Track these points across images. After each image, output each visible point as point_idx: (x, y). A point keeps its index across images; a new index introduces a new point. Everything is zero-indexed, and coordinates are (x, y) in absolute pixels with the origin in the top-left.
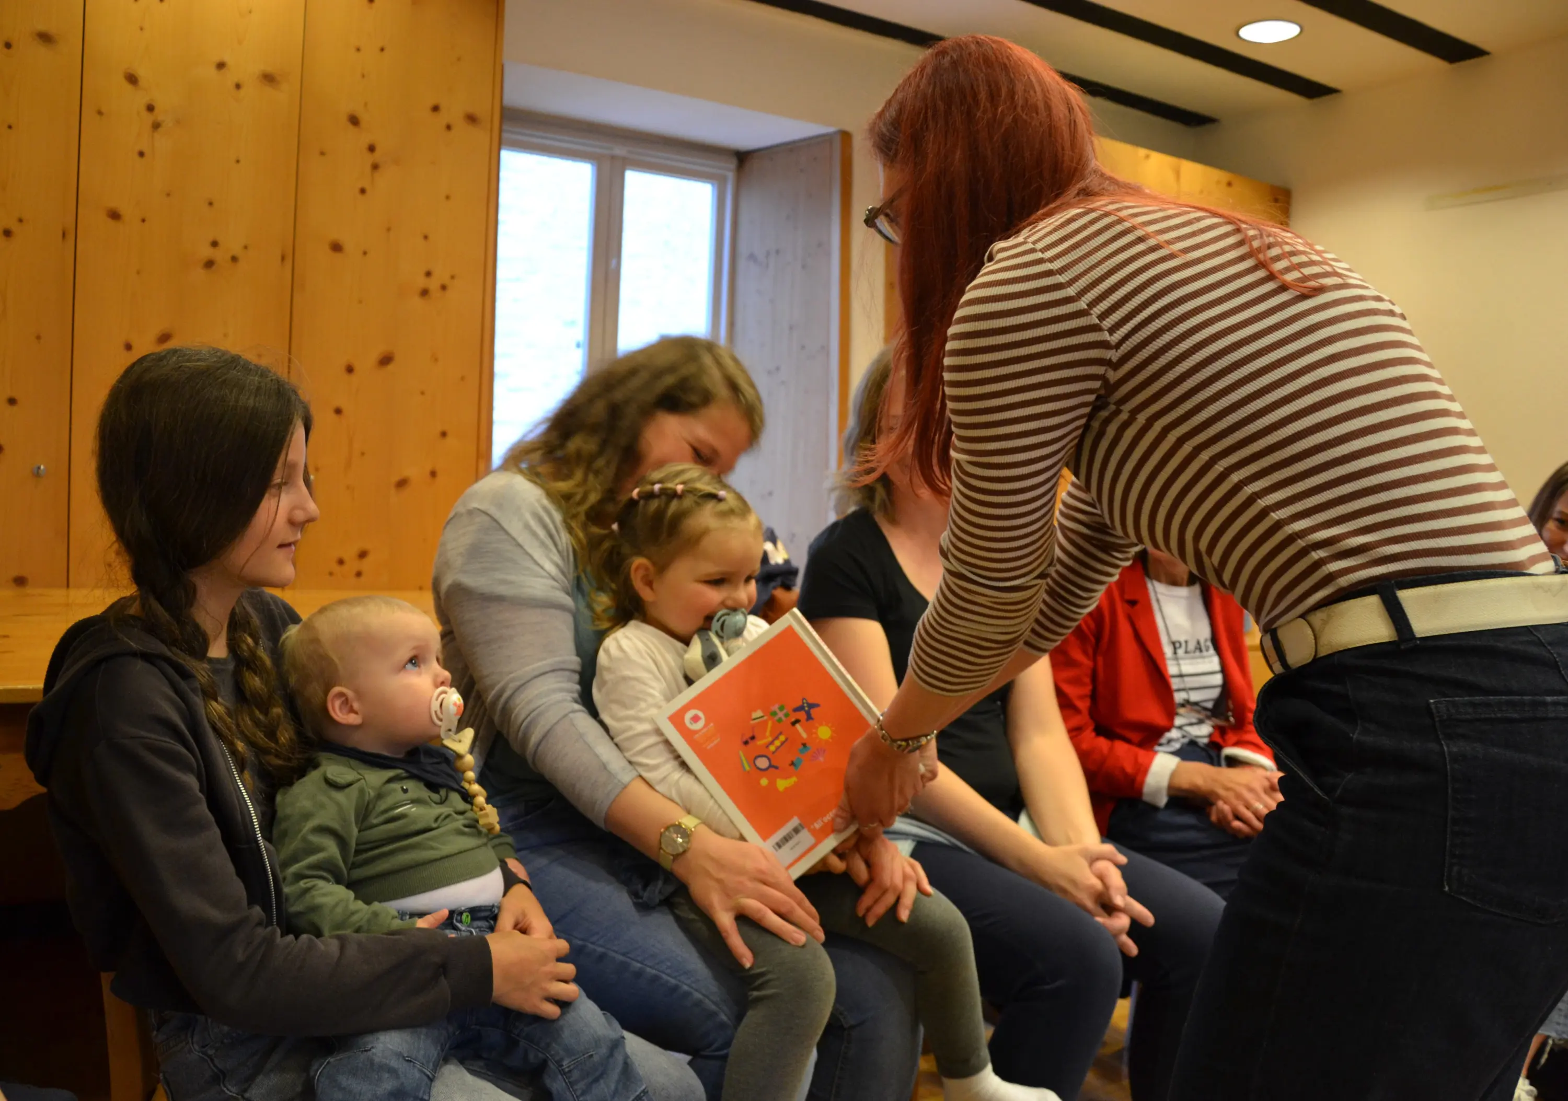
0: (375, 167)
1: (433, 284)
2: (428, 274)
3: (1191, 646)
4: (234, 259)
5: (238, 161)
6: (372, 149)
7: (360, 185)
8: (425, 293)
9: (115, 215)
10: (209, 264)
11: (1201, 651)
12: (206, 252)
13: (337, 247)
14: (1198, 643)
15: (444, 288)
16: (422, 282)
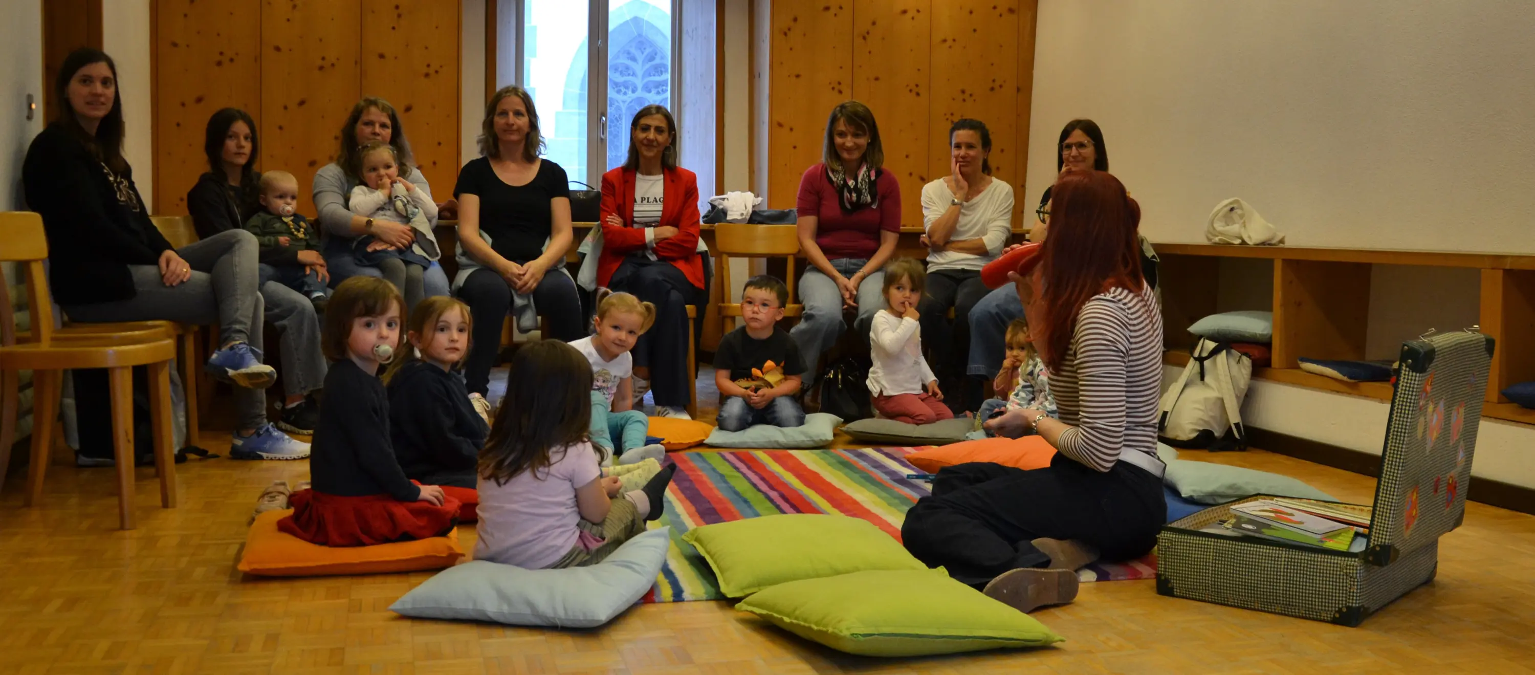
0: (399, 16)
1: (431, 71)
2: (428, 66)
3: (651, 200)
4: (333, 65)
5: (333, 19)
6: (397, 7)
7: (392, 25)
8: (427, 75)
9: (278, 49)
10: (321, 68)
11: (656, 201)
12: (320, 62)
13: (382, 56)
14: (655, 198)
15: (437, 72)
16: (425, 70)
